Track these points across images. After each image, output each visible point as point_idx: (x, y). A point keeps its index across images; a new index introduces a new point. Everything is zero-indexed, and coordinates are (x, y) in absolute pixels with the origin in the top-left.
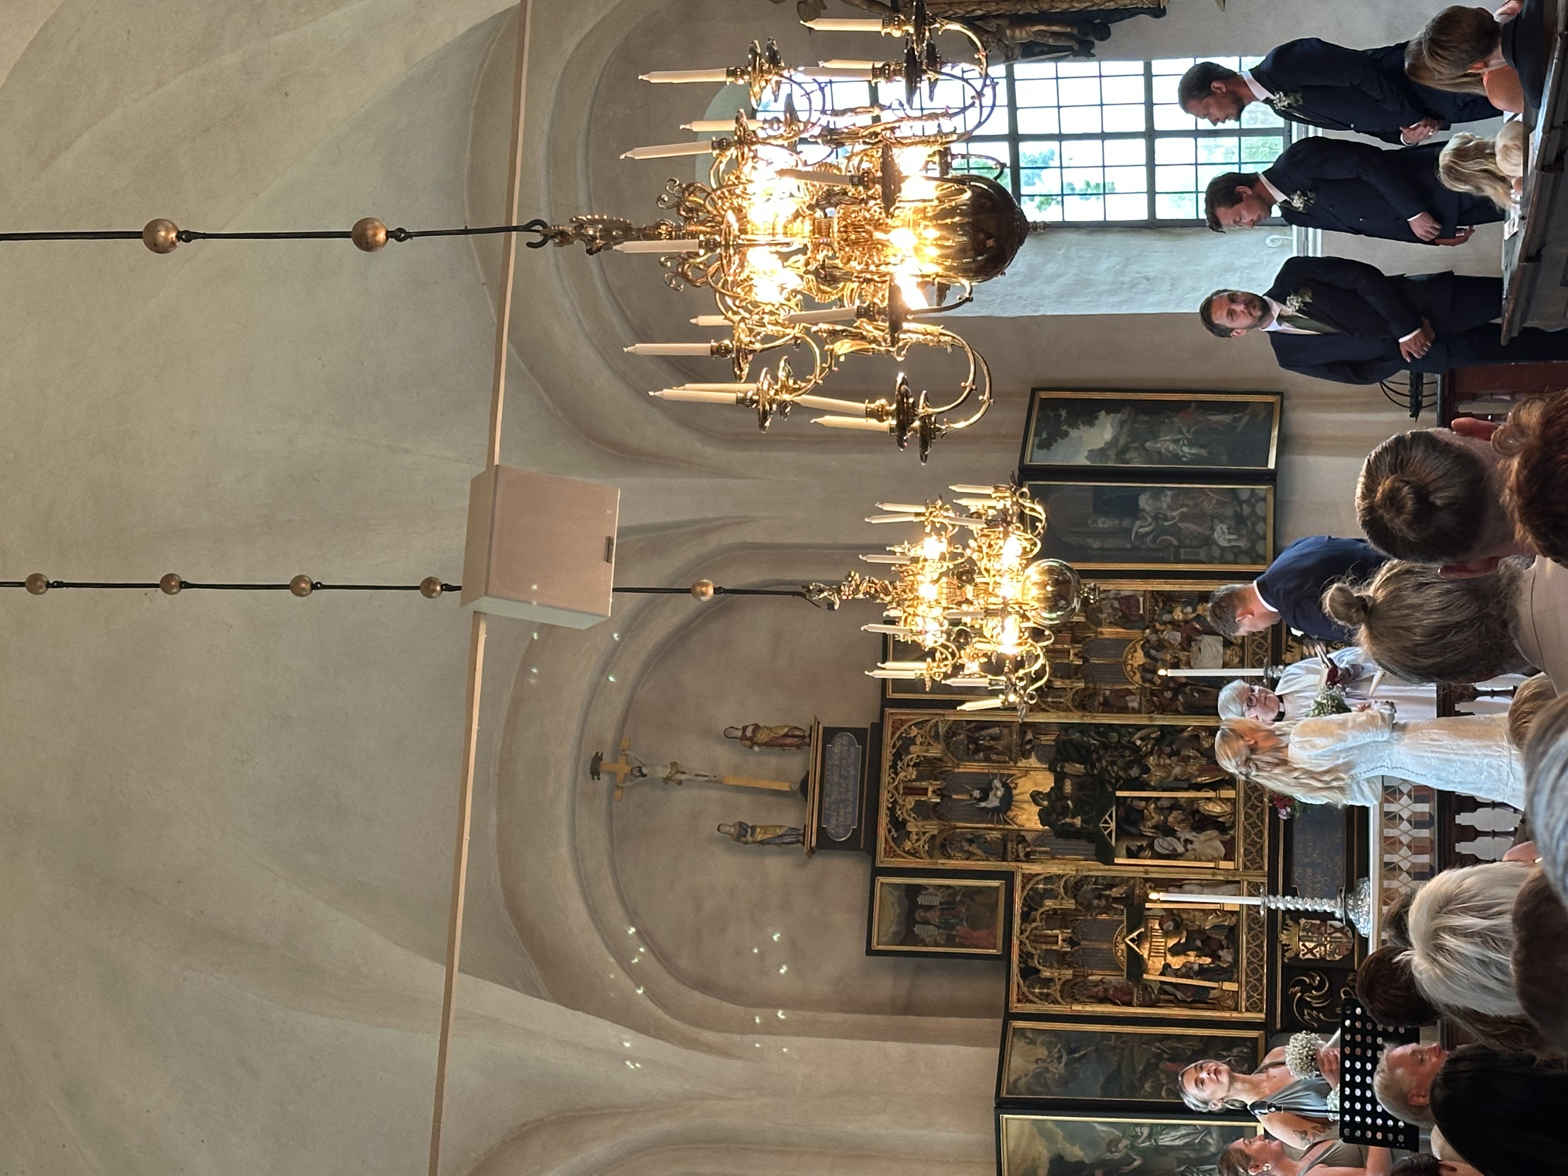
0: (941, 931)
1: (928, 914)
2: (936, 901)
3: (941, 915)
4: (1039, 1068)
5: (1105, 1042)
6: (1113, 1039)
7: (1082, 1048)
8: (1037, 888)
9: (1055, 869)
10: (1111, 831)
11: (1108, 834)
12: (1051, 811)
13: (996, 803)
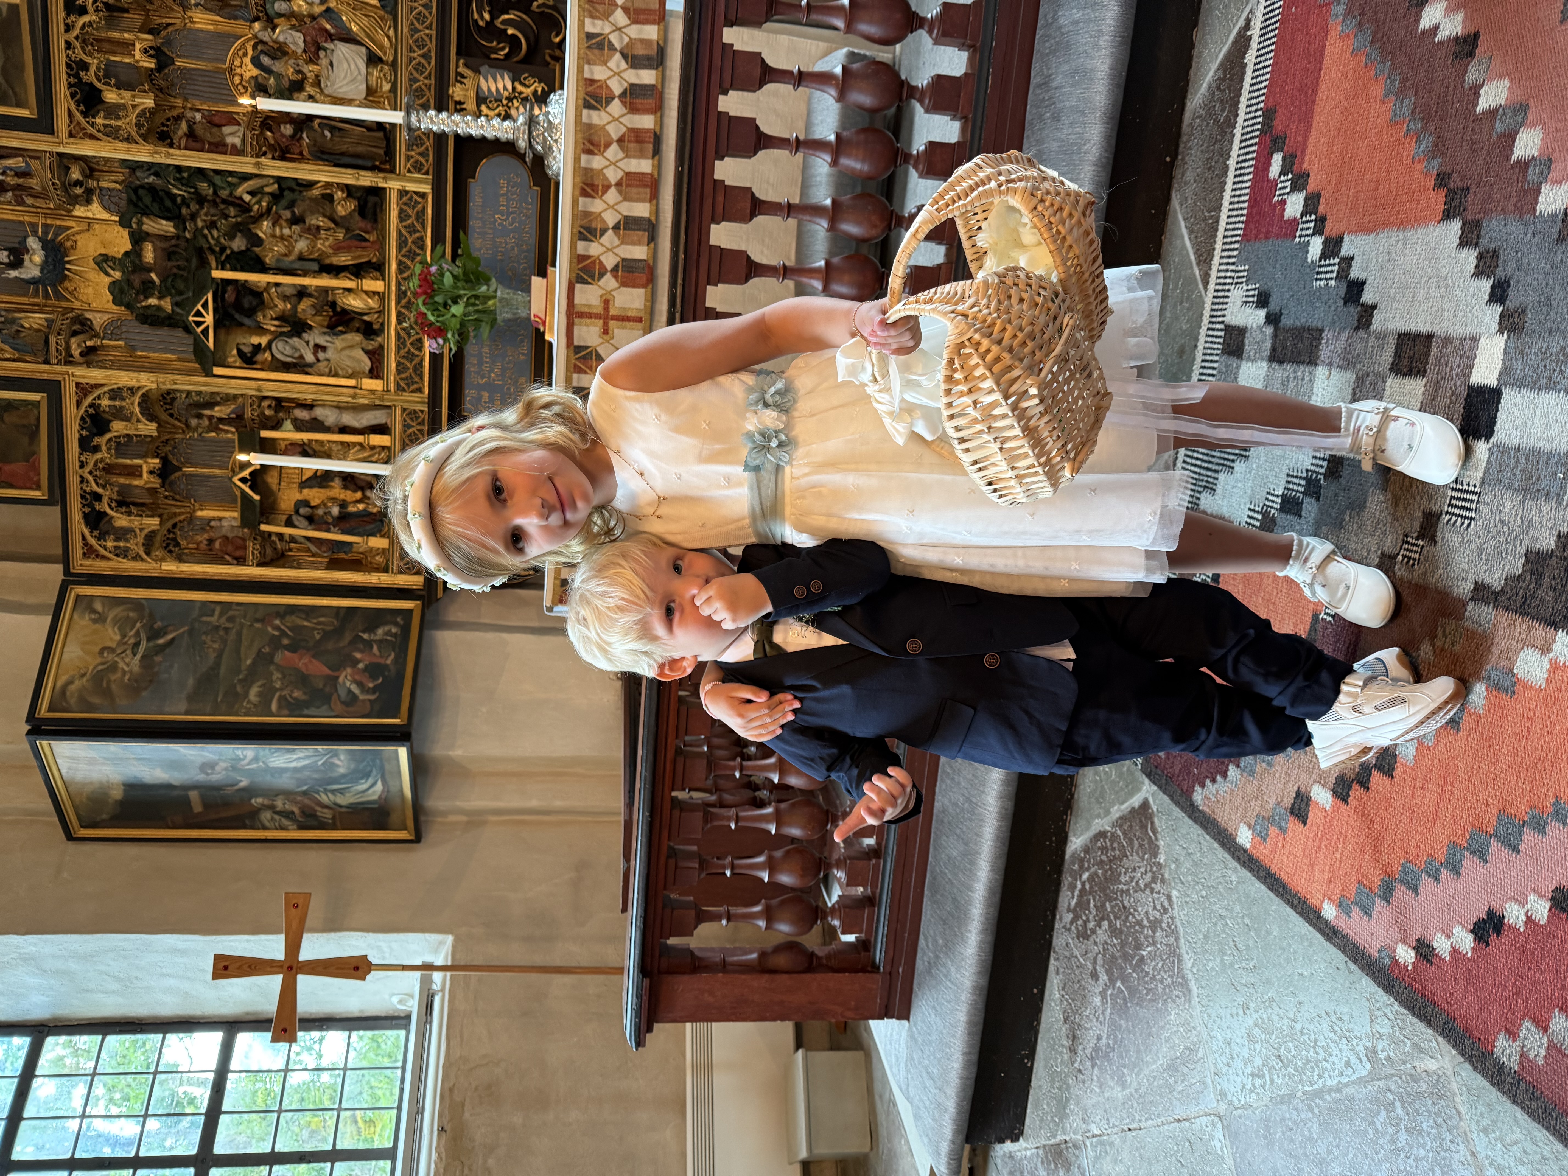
4: (102, 664)
5: (205, 619)
6: (217, 613)
7: (170, 628)
8: (100, 405)
9: (124, 379)
10: (208, 327)
11: (202, 332)
12: (126, 287)
13: (35, 272)
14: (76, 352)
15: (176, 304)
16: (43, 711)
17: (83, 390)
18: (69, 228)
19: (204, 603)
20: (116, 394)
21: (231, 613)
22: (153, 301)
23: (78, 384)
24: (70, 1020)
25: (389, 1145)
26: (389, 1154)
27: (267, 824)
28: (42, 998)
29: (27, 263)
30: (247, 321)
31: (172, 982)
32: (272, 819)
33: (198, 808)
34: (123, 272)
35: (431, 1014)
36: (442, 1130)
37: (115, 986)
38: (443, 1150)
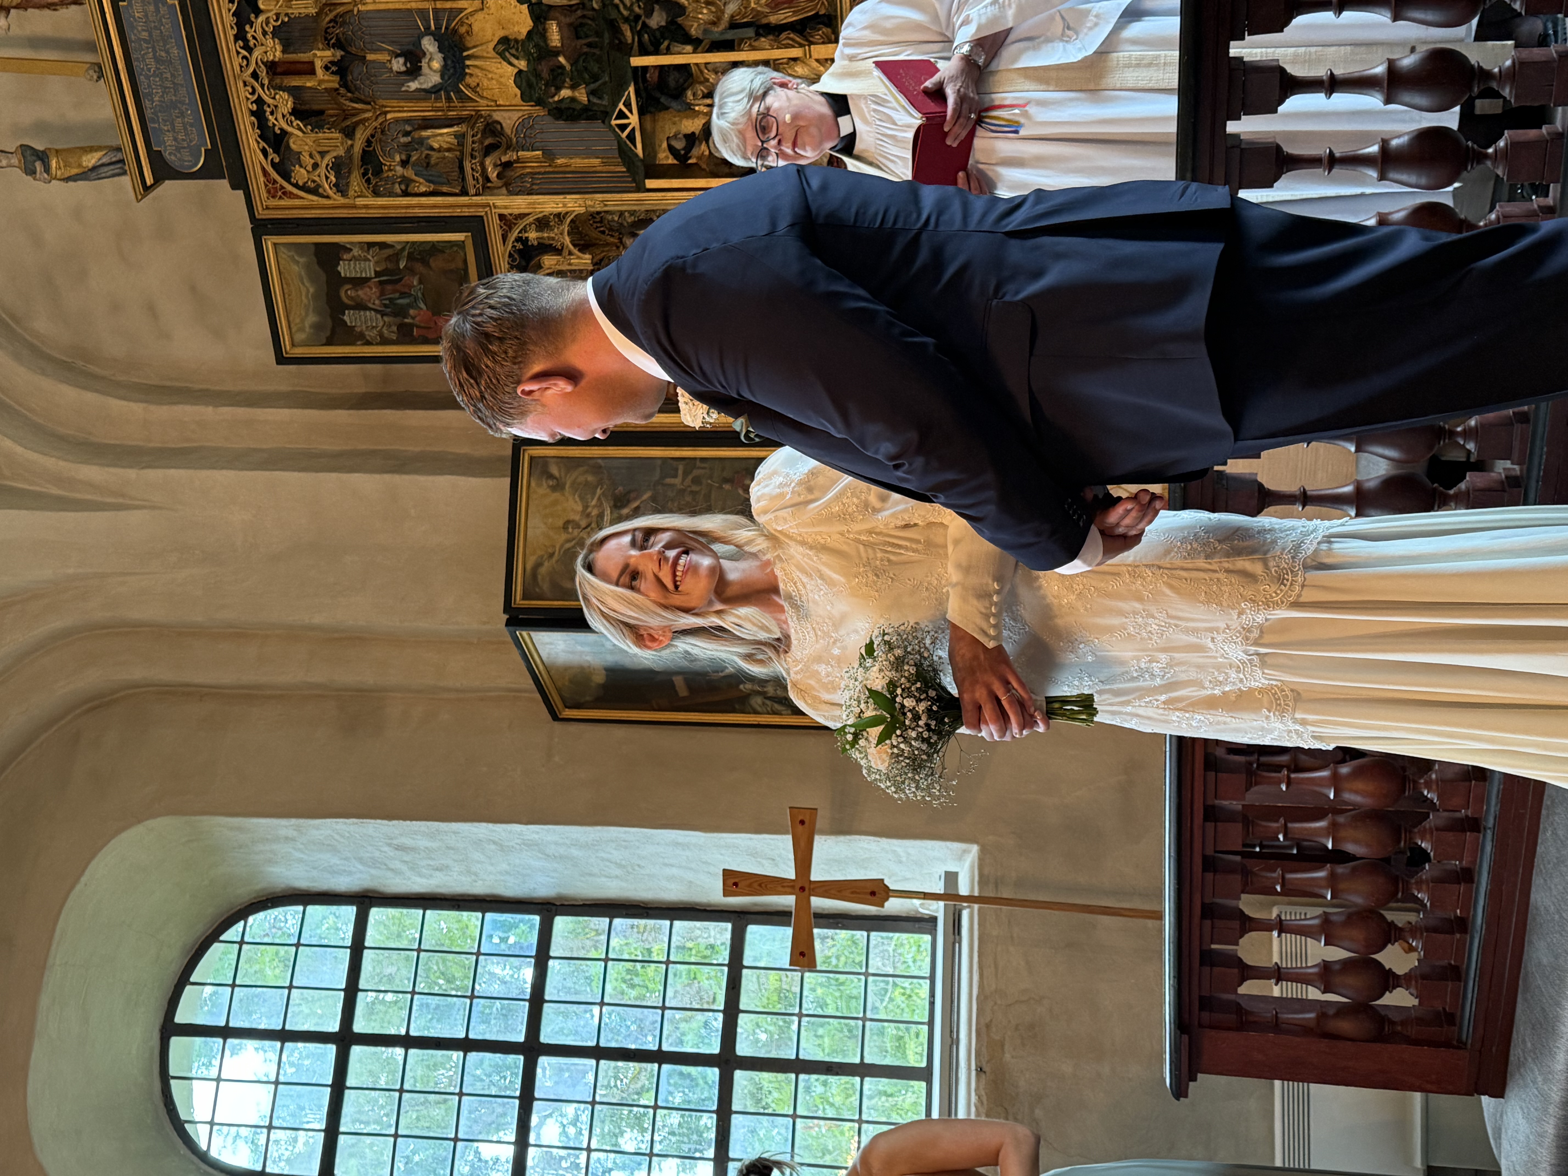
0: (386, 319)
1: (360, 293)
2: (368, 269)
3: (382, 293)
4: (568, 541)
5: (669, 481)
6: (680, 472)
7: (632, 495)
8: (527, 238)
9: (550, 204)
10: (633, 129)
11: (628, 137)
12: (533, 80)
13: (436, 79)
14: (493, 174)
15: (591, 93)
16: (518, 601)
17: (507, 221)
18: (461, 10)
19: (664, 460)
20: (543, 223)
21: (696, 472)
22: (565, 93)
23: (502, 217)
24: (576, 900)
25: (924, 1064)
26: (925, 1074)
27: (759, 709)
28: (548, 879)
29: (425, 69)
30: (674, 104)
31: (674, 871)
32: (764, 704)
33: (683, 692)
34: (529, 61)
35: (959, 933)
36: (980, 1070)
37: (618, 872)
38: (983, 1093)
